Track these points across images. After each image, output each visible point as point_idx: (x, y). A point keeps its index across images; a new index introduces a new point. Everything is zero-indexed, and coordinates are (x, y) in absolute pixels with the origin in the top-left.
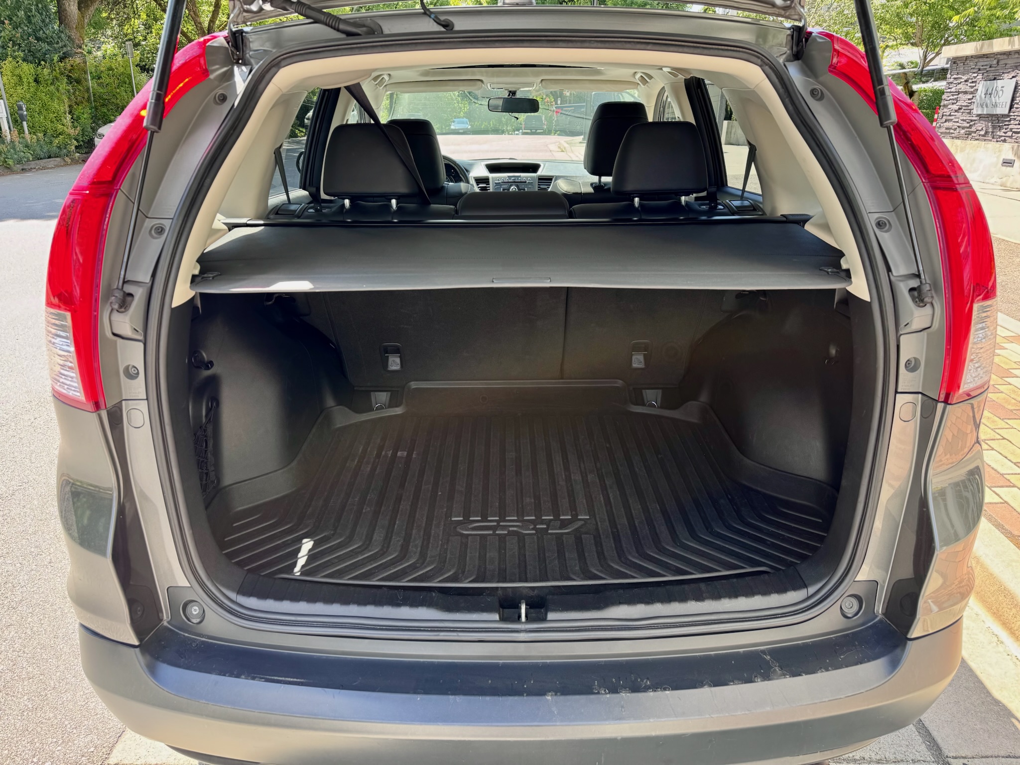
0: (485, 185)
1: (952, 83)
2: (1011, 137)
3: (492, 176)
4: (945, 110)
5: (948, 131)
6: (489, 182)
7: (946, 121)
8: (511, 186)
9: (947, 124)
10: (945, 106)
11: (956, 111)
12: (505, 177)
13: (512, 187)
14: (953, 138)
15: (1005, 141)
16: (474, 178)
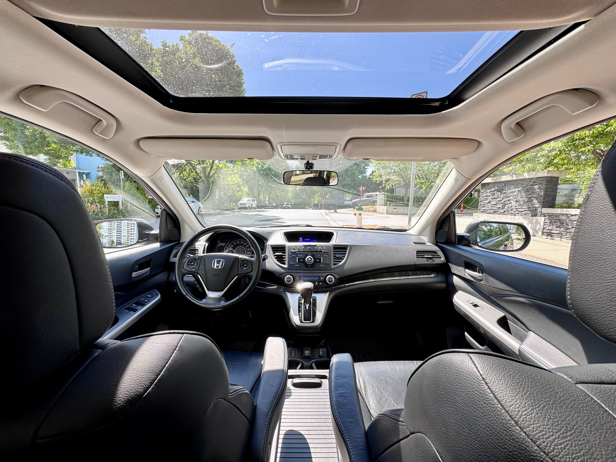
0: (281, 254)
1: (483, 193)
2: (518, 213)
3: (289, 244)
4: (481, 203)
5: (484, 211)
6: (285, 250)
7: (483, 207)
8: (307, 255)
9: (483, 208)
10: (481, 201)
11: (487, 203)
12: (300, 246)
13: (308, 257)
14: (487, 213)
15: (515, 215)
16: (271, 246)
